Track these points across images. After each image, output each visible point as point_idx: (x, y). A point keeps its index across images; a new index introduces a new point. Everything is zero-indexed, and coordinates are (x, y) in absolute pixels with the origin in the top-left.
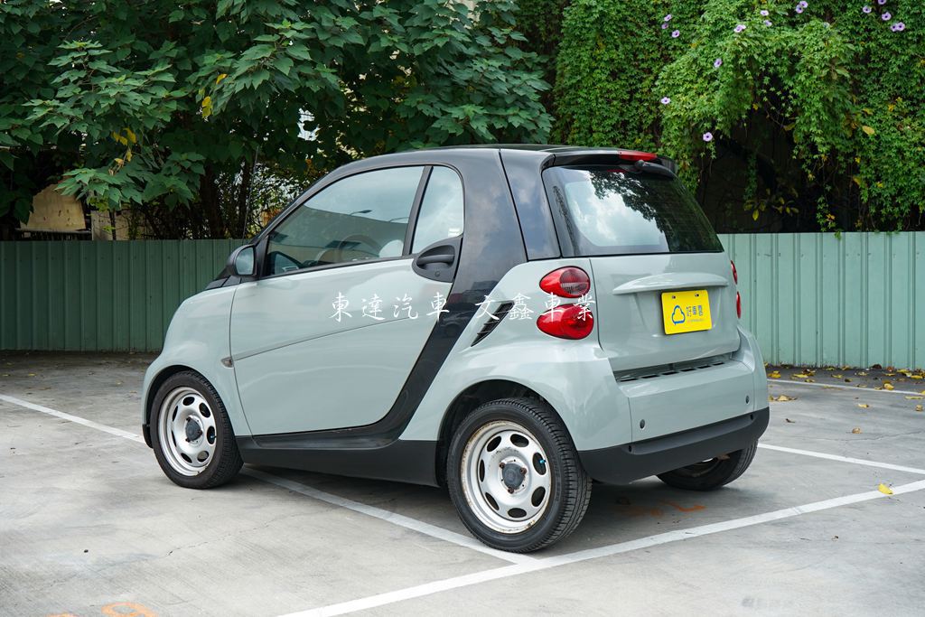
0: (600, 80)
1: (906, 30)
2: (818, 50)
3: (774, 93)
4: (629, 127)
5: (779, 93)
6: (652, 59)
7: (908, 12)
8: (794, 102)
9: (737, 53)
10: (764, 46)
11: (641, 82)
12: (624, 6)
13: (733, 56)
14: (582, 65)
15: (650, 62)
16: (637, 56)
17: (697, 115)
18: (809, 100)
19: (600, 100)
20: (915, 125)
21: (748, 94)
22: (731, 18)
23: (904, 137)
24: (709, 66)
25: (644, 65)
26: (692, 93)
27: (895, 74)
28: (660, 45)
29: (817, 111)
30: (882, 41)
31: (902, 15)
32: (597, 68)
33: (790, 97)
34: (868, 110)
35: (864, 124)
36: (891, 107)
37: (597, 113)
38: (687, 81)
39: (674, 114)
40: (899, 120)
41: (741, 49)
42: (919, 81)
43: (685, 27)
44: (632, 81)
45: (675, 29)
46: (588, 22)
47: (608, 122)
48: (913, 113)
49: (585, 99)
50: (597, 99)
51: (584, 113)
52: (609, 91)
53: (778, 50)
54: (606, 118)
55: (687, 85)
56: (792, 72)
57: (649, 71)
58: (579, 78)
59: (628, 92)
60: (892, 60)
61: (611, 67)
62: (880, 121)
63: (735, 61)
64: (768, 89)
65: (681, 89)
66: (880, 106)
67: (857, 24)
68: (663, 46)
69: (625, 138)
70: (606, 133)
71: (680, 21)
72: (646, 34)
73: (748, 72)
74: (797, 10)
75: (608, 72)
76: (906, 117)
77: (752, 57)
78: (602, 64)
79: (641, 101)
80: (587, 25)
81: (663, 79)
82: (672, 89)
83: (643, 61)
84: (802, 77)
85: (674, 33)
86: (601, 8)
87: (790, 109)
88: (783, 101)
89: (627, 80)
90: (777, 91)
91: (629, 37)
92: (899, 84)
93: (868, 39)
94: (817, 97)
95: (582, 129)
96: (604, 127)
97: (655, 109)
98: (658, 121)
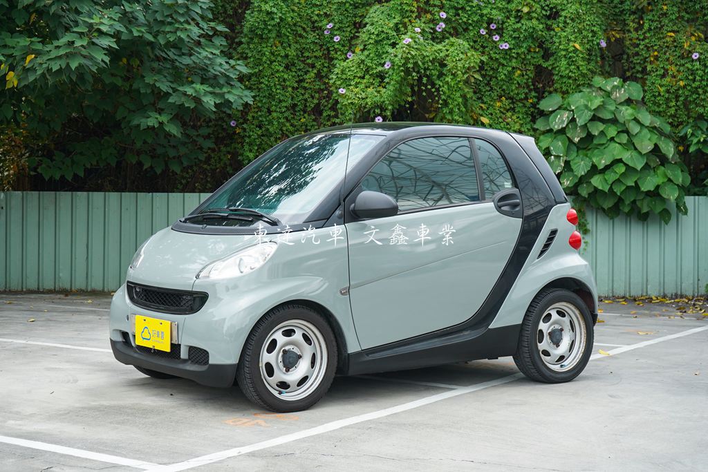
0: (278, 71)
1: (510, 49)
2: (459, 60)
3: (430, 89)
4: (297, 109)
5: (433, 90)
6: (315, 57)
7: (511, 36)
8: (443, 97)
9: (407, 59)
10: (423, 55)
11: (306, 74)
12: (296, 14)
13: (403, 61)
14: (265, 58)
15: (313, 59)
16: (303, 53)
17: (369, 103)
18: (452, 96)
19: (278, 87)
20: (514, 117)
21: (409, 90)
22: (390, 31)
23: (508, 126)
24: (374, 66)
25: (309, 61)
26: (362, 86)
27: (502, 80)
28: (321, 46)
29: (458, 105)
30: (493, 55)
31: (506, 38)
32: (275, 61)
33: (441, 93)
34: (483, 105)
35: (482, 115)
36: (498, 104)
38: (357, 76)
39: (349, 101)
40: (503, 114)
41: (409, 56)
42: (517, 86)
43: (343, 33)
44: (300, 73)
45: (336, 35)
46: (269, 25)
47: (284, 104)
48: (513, 109)
49: (267, 85)
50: (275, 85)
51: (264, 97)
52: (284, 80)
53: (433, 59)
54: (281, 101)
55: (357, 80)
56: (441, 75)
57: (313, 66)
58: (261, 68)
59: (296, 82)
60: (500, 70)
61: (285, 61)
62: (492, 114)
63: (404, 65)
64: (426, 87)
65: (353, 83)
66: (492, 103)
67: (475, 42)
68: (324, 47)
69: (294, 118)
70: (281, 113)
71: (339, 29)
72: (312, 37)
73: (414, 74)
74: (437, 29)
75: (284, 65)
76: (507, 111)
77: (417, 62)
78: (279, 59)
79: (305, 88)
80: (269, 27)
81: (337, 74)
82: (346, 83)
83: (308, 58)
84: (448, 79)
85: (335, 38)
86: (280, 15)
87: (441, 102)
88: (436, 96)
89: (296, 72)
90: (432, 88)
91: (298, 38)
92: (504, 87)
93: (483, 53)
94: (458, 94)
95: (263, 109)
96: (280, 108)
97: (317, 95)
98: (318, 105)
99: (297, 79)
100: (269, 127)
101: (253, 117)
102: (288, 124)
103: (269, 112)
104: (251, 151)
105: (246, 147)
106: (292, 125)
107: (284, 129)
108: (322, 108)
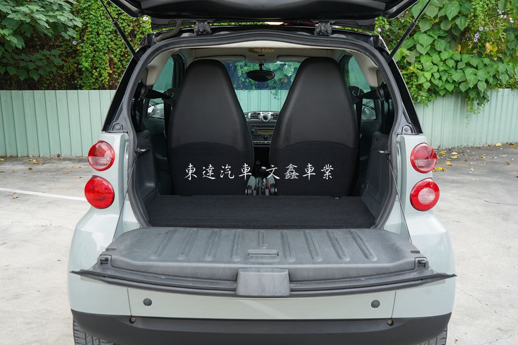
19: (103, 17)
37: (102, 25)
47: (108, 29)
49: (95, 16)
50: (101, 16)
51: (94, 24)
54: (106, 27)
58: (90, 3)
59: (117, 14)
69: (116, 39)
70: (107, 35)
79: (124, 20)
95: (93, 33)
96: (106, 32)
97: (132, 25)
98: (133, 31)
99: (117, 13)
100: (98, 45)
101: (88, 38)
102: (112, 43)
103: (98, 34)
104: (87, 62)
105: (84, 59)
106: (115, 44)
107: (110, 46)
108: (136, 33)
